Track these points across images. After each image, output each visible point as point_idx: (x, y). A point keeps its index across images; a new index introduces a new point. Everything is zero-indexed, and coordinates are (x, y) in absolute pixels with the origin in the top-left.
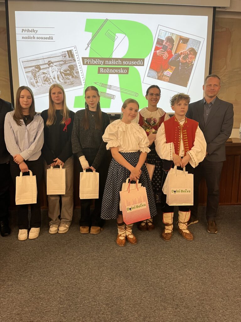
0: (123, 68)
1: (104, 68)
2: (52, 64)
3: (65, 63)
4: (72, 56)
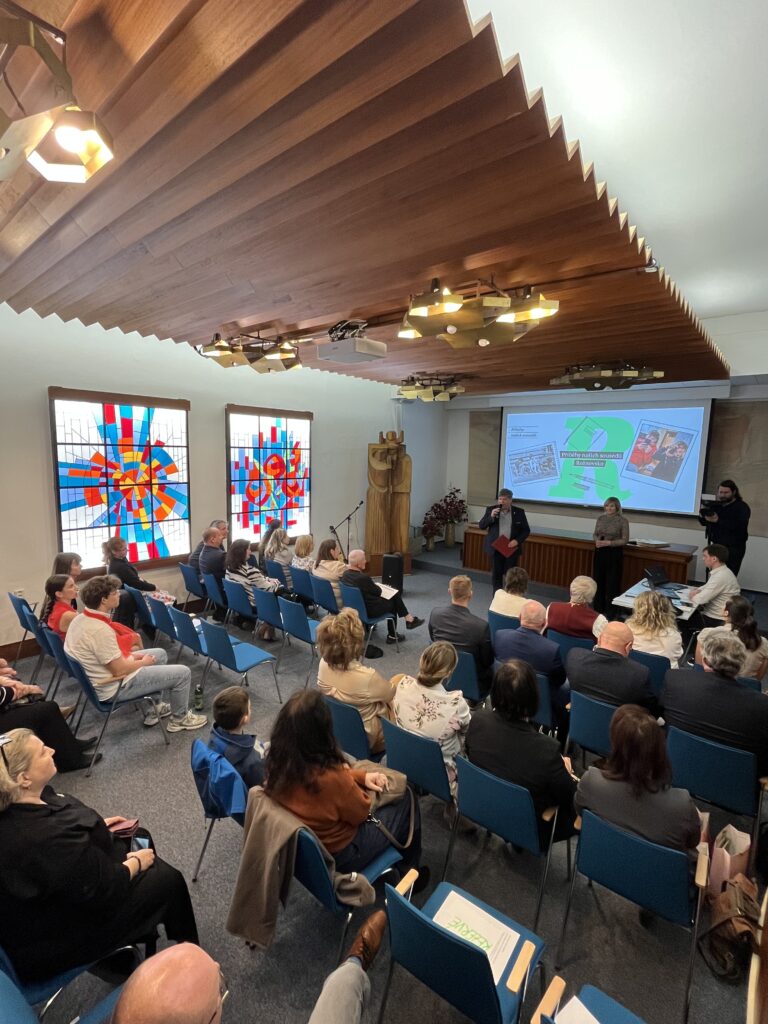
0: (600, 462)
1: (580, 461)
2: (533, 457)
3: (544, 456)
4: (551, 450)
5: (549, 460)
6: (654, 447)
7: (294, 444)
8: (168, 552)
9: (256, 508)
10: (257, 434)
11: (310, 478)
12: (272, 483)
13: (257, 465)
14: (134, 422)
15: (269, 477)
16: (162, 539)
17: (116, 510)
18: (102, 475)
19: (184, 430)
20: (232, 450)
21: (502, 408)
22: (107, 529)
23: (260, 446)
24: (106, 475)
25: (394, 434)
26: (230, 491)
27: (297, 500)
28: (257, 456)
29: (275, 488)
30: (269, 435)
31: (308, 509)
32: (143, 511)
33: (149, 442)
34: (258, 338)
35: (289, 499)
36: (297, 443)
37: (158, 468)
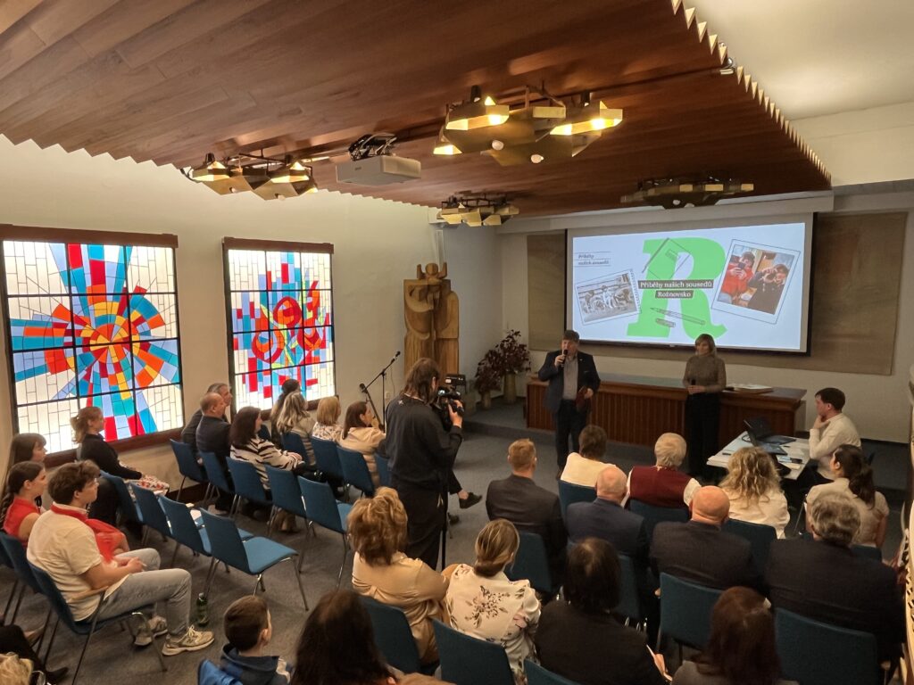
0: (687, 292)
1: (663, 292)
2: (606, 289)
3: (620, 288)
4: (628, 280)
5: (626, 292)
6: (749, 272)
7: (311, 284)
8: (154, 425)
9: (266, 366)
10: (265, 273)
11: (332, 326)
12: (284, 333)
13: (265, 311)
14: (106, 265)
15: (281, 326)
16: (147, 412)
17: (87, 377)
18: (68, 333)
19: (171, 271)
20: (233, 294)
21: (566, 230)
22: (76, 400)
23: (268, 288)
24: (72, 333)
25: (435, 267)
26: (232, 346)
27: (318, 353)
28: (265, 301)
29: (289, 339)
30: (279, 274)
31: (332, 364)
32: (120, 376)
33: (126, 289)
34: (262, 157)
35: (307, 352)
36: (315, 283)
37: (140, 321)
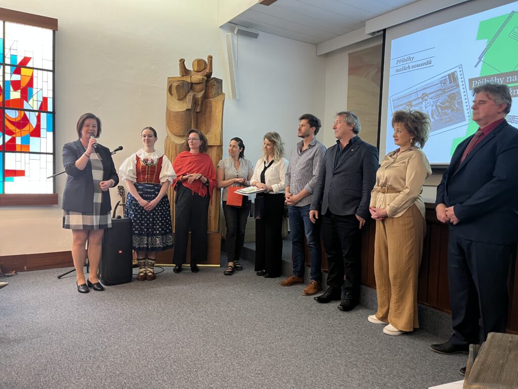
2: (427, 97)
3: (444, 93)
4: (455, 80)
7: (20, 59)
11: (54, 113)
21: (384, 34)
27: (26, 141)
31: (50, 157)
35: (8, 138)
36: (27, 60)
